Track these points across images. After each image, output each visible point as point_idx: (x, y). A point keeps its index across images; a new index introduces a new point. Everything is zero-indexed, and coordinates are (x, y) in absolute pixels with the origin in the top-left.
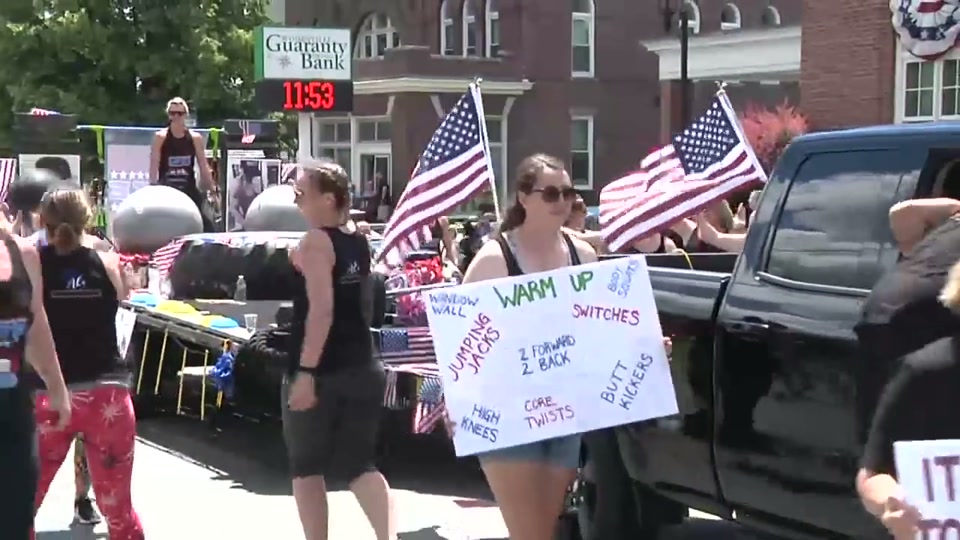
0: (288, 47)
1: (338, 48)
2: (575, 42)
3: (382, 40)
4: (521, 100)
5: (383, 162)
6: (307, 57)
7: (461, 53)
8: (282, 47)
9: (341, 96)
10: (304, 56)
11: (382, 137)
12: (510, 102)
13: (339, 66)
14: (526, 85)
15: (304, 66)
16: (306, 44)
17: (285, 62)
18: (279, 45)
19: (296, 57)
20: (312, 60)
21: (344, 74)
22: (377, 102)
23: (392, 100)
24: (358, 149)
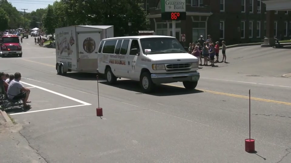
0: (171, 4)
1: (182, 3)
6: (175, 6)
7: (198, 6)
8: (169, 3)
9: (182, 16)
10: (174, 6)
12: (208, 18)
14: (211, 14)
15: (174, 9)
16: (175, 3)
17: (170, 7)
18: (168, 3)
19: (172, 6)
20: (176, 7)
21: (184, 10)
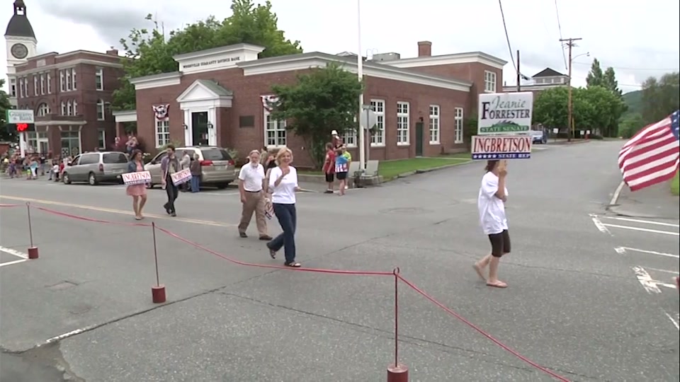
0: (16, 115)
1: (29, 114)
2: (99, 111)
3: (46, 110)
4: (84, 126)
5: (46, 143)
6: (21, 118)
7: (67, 115)
9: (30, 128)
11: (46, 137)
12: (81, 127)
13: (30, 119)
14: (85, 122)
15: (21, 120)
17: (15, 119)
18: (13, 115)
19: (18, 118)
20: (23, 118)
21: (31, 121)
22: (42, 128)
23: (47, 127)
24: (39, 141)
